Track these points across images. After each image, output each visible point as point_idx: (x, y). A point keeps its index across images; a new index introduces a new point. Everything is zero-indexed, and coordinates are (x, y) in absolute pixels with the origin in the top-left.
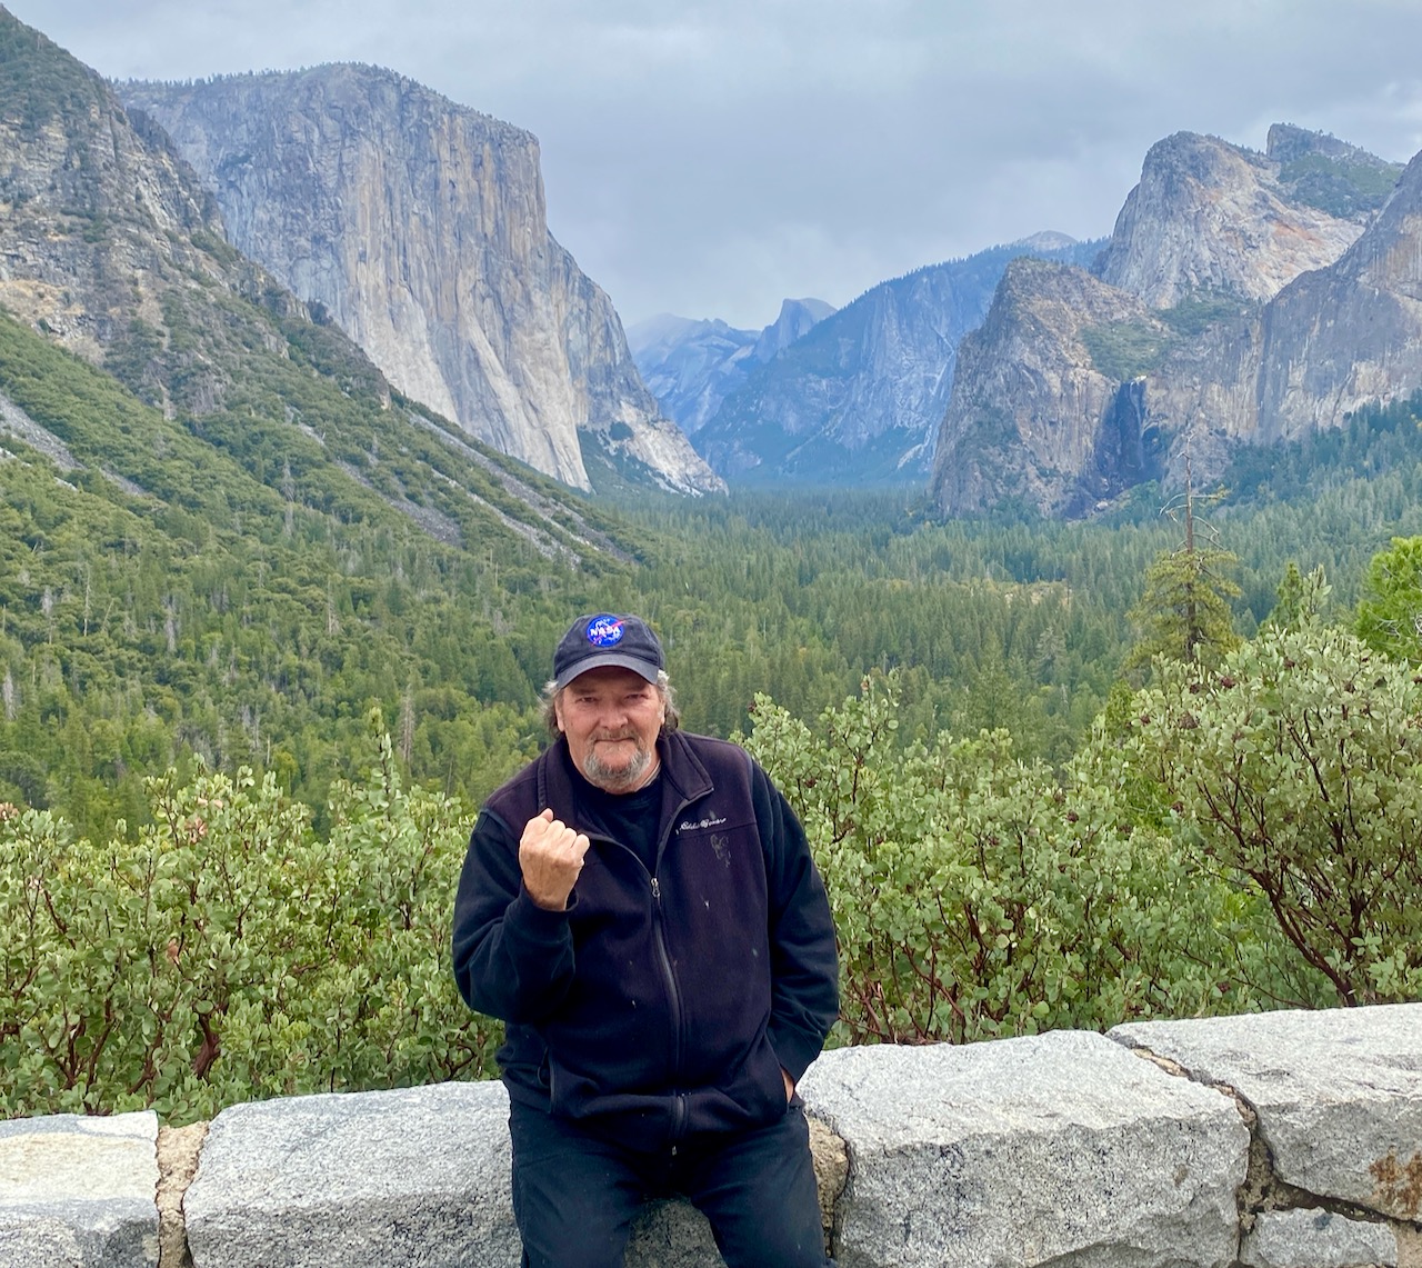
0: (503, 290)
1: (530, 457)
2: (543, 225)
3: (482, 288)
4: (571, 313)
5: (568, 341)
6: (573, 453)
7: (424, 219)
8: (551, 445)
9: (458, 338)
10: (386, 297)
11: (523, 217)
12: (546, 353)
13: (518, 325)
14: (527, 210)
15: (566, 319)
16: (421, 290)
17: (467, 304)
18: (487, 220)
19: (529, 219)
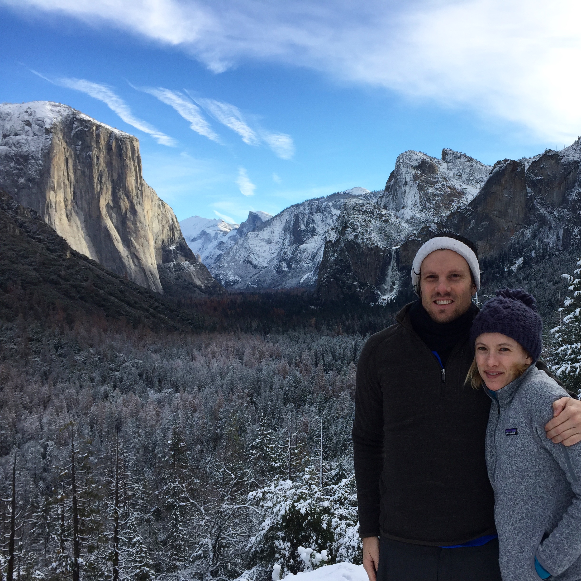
0: (122, 204)
1: (135, 279)
2: (141, 177)
3: (111, 204)
4: (154, 215)
5: (153, 227)
6: (156, 278)
7: (83, 172)
8: (145, 274)
9: (100, 226)
10: (64, 207)
11: (131, 172)
12: (142, 233)
13: (129, 220)
14: (133, 170)
15: (152, 218)
16: (82, 204)
17: (104, 211)
18: (114, 174)
19: (134, 174)
